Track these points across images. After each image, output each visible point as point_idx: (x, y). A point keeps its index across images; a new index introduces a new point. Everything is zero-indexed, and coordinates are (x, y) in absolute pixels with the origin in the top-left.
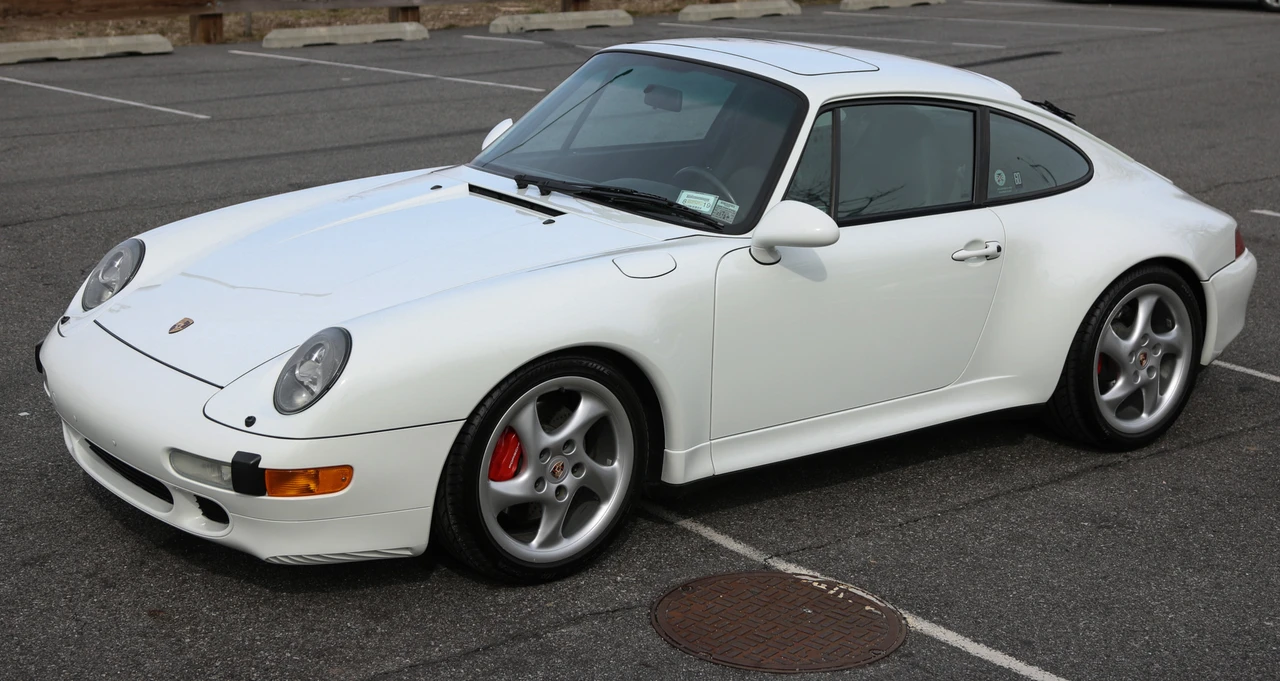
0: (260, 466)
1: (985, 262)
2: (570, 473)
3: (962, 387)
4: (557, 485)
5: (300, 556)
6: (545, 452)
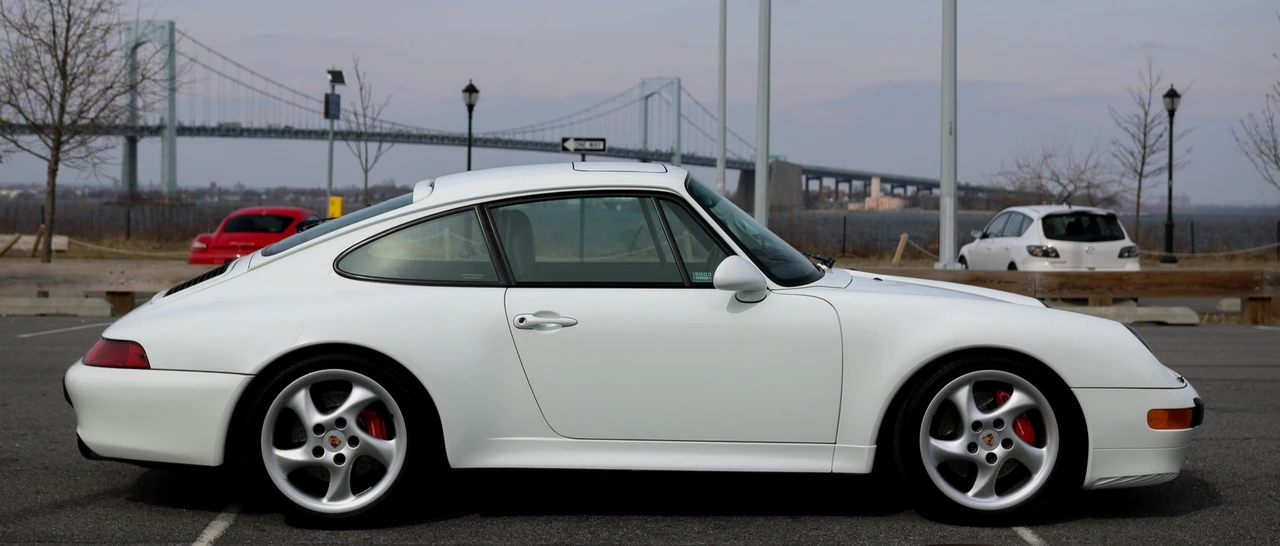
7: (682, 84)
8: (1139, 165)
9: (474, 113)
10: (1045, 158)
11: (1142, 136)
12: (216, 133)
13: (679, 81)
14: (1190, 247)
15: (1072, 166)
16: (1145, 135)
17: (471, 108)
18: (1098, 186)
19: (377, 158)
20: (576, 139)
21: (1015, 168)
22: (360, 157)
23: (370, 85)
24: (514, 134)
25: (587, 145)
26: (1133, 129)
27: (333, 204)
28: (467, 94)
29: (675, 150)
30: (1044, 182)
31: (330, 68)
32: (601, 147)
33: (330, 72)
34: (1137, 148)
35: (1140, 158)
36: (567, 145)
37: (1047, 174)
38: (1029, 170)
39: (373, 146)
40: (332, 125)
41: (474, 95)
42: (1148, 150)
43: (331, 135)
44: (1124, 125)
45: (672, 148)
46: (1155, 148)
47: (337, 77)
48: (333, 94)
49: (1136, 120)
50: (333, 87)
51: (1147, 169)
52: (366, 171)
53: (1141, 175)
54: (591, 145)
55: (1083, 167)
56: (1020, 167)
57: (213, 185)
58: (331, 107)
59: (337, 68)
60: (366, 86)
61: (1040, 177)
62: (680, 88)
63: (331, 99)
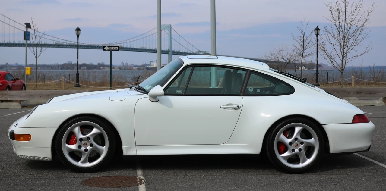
0: (14, 133)
1: (234, 110)
2: (89, 146)
3: (227, 145)
4: (85, 148)
5: (26, 156)
6: (81, 140)
7: (172, 27)
8: (302, 53)
9: (79, 38)
10: (280, 51)
11: (302, 44)
12: (7, 45)
13: (171, 25)
14: (327, 80)
15: (288, 54)
16: (303, 43)
17: (78, 36)
18: (297, 61)
19: (40, 53)
20: (108, 46)
21: (270, 55)
22: (34, 54)
23: (37, 28)
24: (113, 44)
25: (112, 48)
26: (300, 41)
27: (27, 70)
28: (77, 31)
29: (170, 49)
30: (279, 59)
31: (26, 22)
32: (117, 49)
33: (25, 24)
34: (301, 48)
35: (302, 51)
36: (105, 48)
37: (280, 57)
38: (274, 55)
39: (39, 49)
40: (27, 42)
41: (79, 31)
42: (304, 48)
43: (26, 46)
44: (297, 40)
45: (169, 49)
46: (307, 47)
47: (28, 26)
48: (27, 31)
49: (300, 38)
50: (27, 29)
51: (304, 55)
52: (37, 58)
53: (302, 57)
54: (114, 48)
55: (292, 54)
56: (272, 54)
57: (7, 64)
58: (26, 36)
59: (28, 22)
60: (36, 28)
61: (278, 58)
62: (171, 28)
63: (26, 33)
